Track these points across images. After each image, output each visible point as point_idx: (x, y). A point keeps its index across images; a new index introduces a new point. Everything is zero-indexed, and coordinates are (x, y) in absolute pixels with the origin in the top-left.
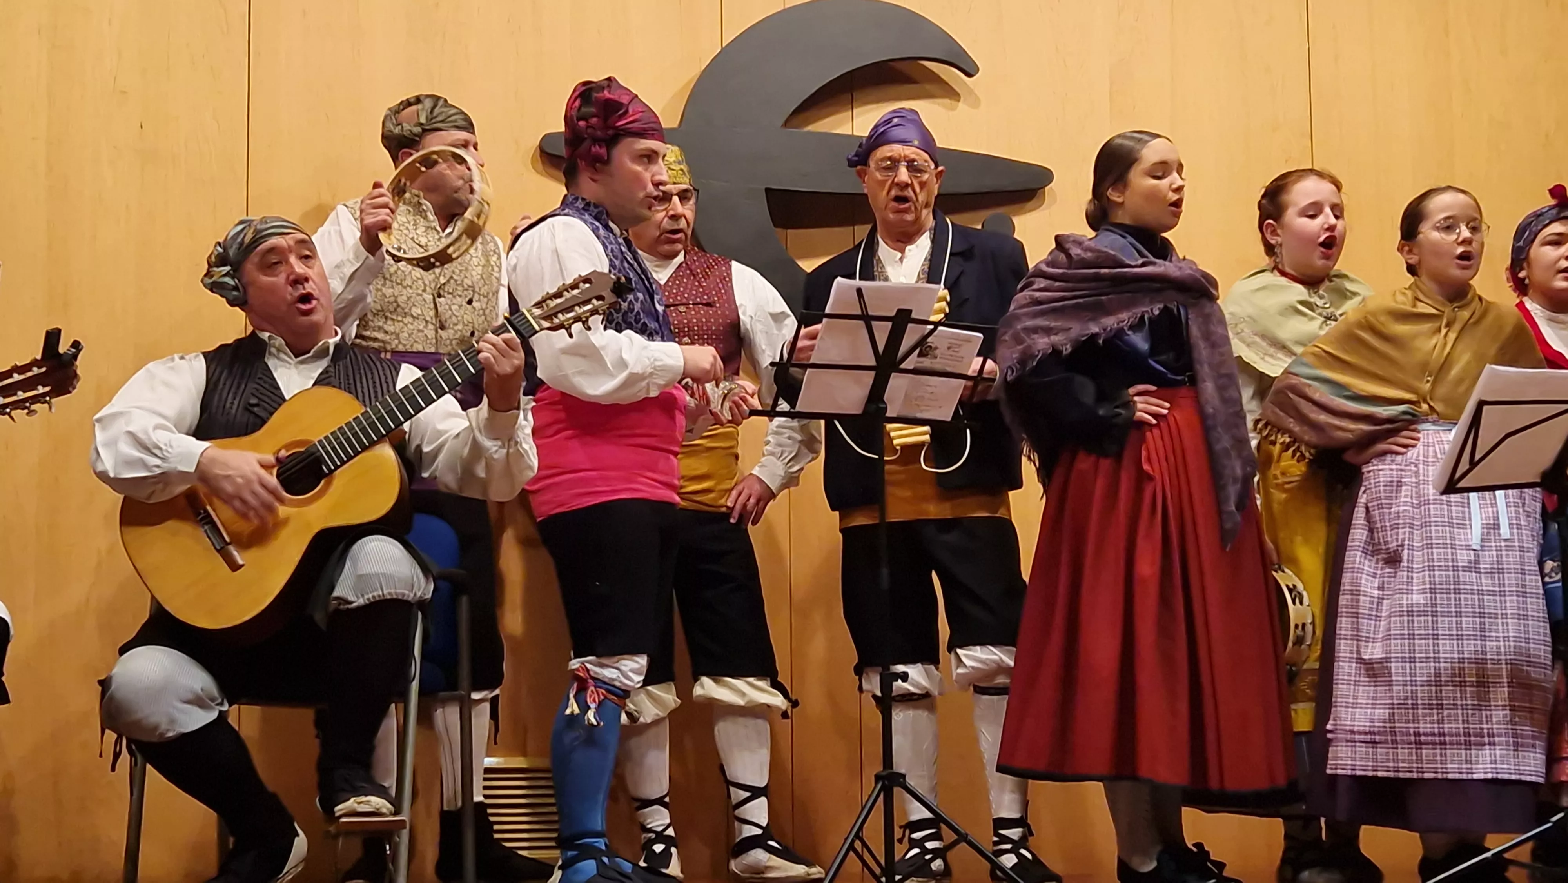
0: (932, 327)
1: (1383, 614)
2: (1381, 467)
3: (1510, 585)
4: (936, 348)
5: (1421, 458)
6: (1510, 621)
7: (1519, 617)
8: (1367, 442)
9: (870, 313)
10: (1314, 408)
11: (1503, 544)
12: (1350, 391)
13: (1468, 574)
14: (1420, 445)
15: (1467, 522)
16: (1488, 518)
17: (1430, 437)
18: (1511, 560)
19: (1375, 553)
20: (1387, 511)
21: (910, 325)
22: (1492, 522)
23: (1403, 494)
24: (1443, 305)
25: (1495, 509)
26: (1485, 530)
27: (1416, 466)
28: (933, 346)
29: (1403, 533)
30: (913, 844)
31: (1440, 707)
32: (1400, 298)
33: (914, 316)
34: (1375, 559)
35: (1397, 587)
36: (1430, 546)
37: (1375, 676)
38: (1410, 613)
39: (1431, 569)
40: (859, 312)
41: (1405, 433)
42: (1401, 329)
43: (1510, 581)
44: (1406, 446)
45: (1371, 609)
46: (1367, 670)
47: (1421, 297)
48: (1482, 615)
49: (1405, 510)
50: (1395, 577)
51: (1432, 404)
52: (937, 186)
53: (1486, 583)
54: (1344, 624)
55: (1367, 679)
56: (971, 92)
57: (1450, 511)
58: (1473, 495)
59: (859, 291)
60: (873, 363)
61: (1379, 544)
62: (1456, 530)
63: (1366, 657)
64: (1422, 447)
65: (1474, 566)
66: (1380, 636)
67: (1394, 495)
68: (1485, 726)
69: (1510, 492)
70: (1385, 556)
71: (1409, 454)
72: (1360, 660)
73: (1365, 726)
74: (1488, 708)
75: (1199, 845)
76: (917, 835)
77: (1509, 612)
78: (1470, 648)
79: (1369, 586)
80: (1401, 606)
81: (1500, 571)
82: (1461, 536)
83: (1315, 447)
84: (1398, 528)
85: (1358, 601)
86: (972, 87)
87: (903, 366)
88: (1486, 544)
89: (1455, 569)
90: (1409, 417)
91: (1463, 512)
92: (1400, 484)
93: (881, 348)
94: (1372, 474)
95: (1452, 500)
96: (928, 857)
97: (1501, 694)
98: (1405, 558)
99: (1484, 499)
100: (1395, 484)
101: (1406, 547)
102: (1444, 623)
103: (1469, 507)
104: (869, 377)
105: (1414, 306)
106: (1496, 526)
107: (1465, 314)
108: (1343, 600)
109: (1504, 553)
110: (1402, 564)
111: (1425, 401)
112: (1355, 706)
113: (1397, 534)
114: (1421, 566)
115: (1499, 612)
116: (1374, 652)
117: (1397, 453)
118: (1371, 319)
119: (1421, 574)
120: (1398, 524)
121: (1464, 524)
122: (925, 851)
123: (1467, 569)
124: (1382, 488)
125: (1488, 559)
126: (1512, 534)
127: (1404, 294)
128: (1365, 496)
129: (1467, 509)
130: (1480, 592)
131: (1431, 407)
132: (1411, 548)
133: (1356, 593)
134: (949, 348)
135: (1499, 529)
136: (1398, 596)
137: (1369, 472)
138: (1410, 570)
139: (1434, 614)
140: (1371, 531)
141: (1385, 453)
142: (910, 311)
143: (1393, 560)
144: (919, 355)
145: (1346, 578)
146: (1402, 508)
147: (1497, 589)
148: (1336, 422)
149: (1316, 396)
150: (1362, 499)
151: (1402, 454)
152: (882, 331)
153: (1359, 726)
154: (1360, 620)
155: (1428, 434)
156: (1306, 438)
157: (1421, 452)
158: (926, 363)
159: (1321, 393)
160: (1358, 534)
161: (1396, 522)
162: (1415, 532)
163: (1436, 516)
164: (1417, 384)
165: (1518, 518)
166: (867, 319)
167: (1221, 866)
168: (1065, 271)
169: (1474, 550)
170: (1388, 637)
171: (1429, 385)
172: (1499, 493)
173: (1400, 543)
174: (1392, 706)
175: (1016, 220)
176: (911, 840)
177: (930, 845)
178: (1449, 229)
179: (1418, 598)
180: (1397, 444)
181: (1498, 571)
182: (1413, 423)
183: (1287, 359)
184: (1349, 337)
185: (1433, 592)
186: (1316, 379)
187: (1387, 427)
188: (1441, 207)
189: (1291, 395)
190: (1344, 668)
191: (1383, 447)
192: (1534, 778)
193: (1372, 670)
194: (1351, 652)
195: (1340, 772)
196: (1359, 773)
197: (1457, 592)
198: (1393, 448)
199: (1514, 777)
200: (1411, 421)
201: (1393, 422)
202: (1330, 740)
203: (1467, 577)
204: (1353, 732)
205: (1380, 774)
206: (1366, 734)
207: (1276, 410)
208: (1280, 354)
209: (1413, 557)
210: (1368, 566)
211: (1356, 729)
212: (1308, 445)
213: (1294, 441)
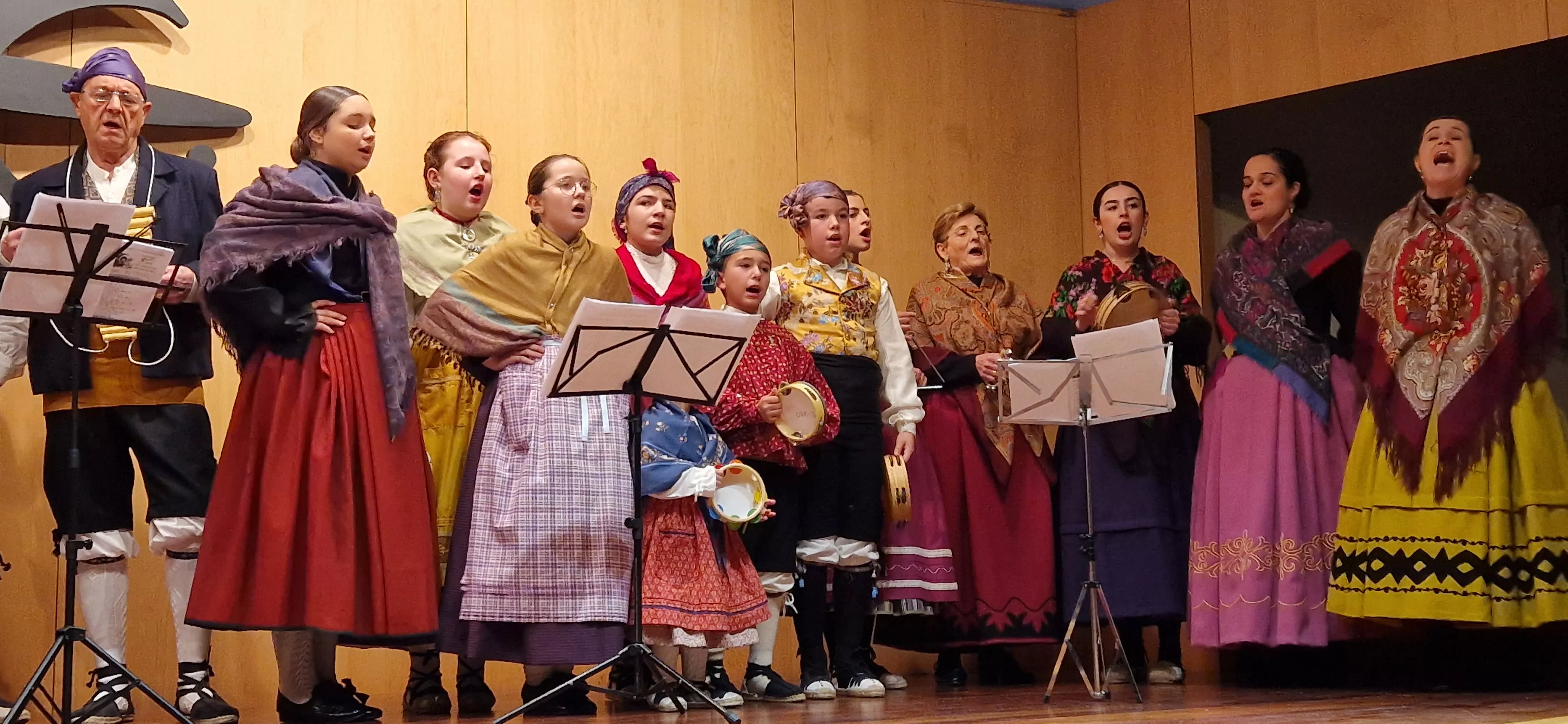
0: (127, 241)
1: (512, 492)
2: (515, 374)
3: (609, 469)
4: (130, 260)
5: (545, 368)
6: (608, 497)
7: (615, 494)
8: (504, 354)
9: (70, 226)
10: (463, 323)
11: (604, 437)
12: (491, 310)
13: (578, 461)
14: (544, 357)
15: (579, 420)
16: (594, 417)
17: (552, 351)
18: (610, 449)
19: (508, 442)
20: (519, 409)
21: (106, 238)
22: (597, 420)
23: (531, 396)
24: (564, 246)
25: (599, 410)
26: (592, 426)
27: (541, 374)
28: (128, 258)
29: (530, 428)
30: (102, 687)
31: (554, 565)
32: (531, 238)
33: (110, 231)
34: (507, 447)
35: (525, 470)
36: (551, 438)
37: (504, 541)
38: (534, 491)
39: (551, 456)
40: (59, 225)
41: (534, 346)
42: (534, 263)
43: (609, 464)
44: (533, 358)
45: (503, 487)
46: (497, 535)
47: (546, 239)
49: (532, 409)
50: (523, 462)
51: (554, 325)
52: (144, 118)
53: (591, 467)
54: (479, 499)
55: (497, 543)
56: (181, 40)
57: (567, 410)
58: (583, 398)
59: (59, 206)
60: (70, 269)
61: (512, 435)
62: (570, 426)
63: (498, 526)
64: (546, 360)
65: (583, 455)
66: (509, 509)
67: (524, 396)
68: (587, 580)
69: (610, 396)
70: (516, 445)
71: (537, 364)
72: (493, 528)
73: (494, 581)
74: (590, 565)
75: (347, 680)
76: (105, 680)
77: (607, 490)
78: (578, 518)
79: (502, 469)
80: (527, 485)
81: (601, 458)
82: (574, 430)
83: (462, 354)
84: (527, 423)
85: (493, 480)
86: (182, 36)
87: (98, 274)
88: (592, 437)
89: (569, 456)
90: (537, 335)
91: (576, 411)
92: (529, 388)
93: (79, 258)
94: (508, 379)
95: (569, 401)
97: (599, 555)
98: (532, 447)
99: (591, 401)
100: (525, 388)
101: (533, 438)
102: (559, 499)
103: (580, 408)
104: (67, 282)
105: (542, 246)
106: (600, 423)
107: (578, 254)
108: (480, 479)
109: (605, 444)
110: (529, 452)
111: (549, 322)
112: (486, 564)
113: (526, 428)
114: (543, 454)
115: (600, 490)
116: (504, 521)
117: (526, 364)
118: (510, 254)
119: (543, 460)
120: (527, 420)
121: (575, 421)
123: (578, 457)
124: (515, 391)
125: (593, 448)
126: (611, 429)
127: (534, 236)
128: (501, 396)
129: (578, 409)
130: (587, 475)
131: (553, 328)
132: (536, 439)
133: (491, 474)
134: (143, 260)
135: (602, 425)
136: (525, 477)
137: (506, 378)
138: (535, 457)
139: (552, 492)
140: (505, 424)
141: (517, 362)
142: (107, 227)
143: (522, 448)
144: (116, 264)
145: (483, 462)
146: (530, 408)
147: (599, 472)
148: (481, 335)
149: (465, 314)
150: (498, 399)
151: (531, 364)
152: (81, 243)
153: (490, 581)
154: (494, 496)
155: (551, 349)
156: (455, 346)
157: (545, 364)
158: (121, 272)
159: (470, 310)
160: (494, 427)
161: (526, 418)
162: (540, 426)
163: (556, 414)
164: (542, 308)
165: (615, 418)
166: (67, 231)
167: (365, 697)
168: (265, 199)
169: (583, 442)
170: (516, 510)
171: (552, 310)
172: (603, 397)
173: (527, 435)
175: (219, 153)
176: (99, 684)
178: (567, 186)
179: (540, 479)
180: (527, 356)
181: (600, 458)
182: (540, 340)
183: (435, 282)
184: (492, 267)
185: (552, 474)
186: (465, 298)
187: (520, 342)
188: (560, 169)
189: (444, 311)
190: (479, 534)
191: (517, 357)
192: (622, 620)
193: (502, 535)
194: (485, 521)
195: (472, 618)
196: (488, 619)
197: (570, 474)
198: (525, 359)
199: (607, 619)
200: (539, 337)
201: (524, 338)
202: (464, 592)
203: (577, 463)
204: (485, 586)
205: (505, 619)
206: (494, 587)
207: (431, 321)
208: (429, 277)
209: (537, 446)
210: (502, 452)
211: (487, 583)
212: (455, 352)
213: (445, 348)
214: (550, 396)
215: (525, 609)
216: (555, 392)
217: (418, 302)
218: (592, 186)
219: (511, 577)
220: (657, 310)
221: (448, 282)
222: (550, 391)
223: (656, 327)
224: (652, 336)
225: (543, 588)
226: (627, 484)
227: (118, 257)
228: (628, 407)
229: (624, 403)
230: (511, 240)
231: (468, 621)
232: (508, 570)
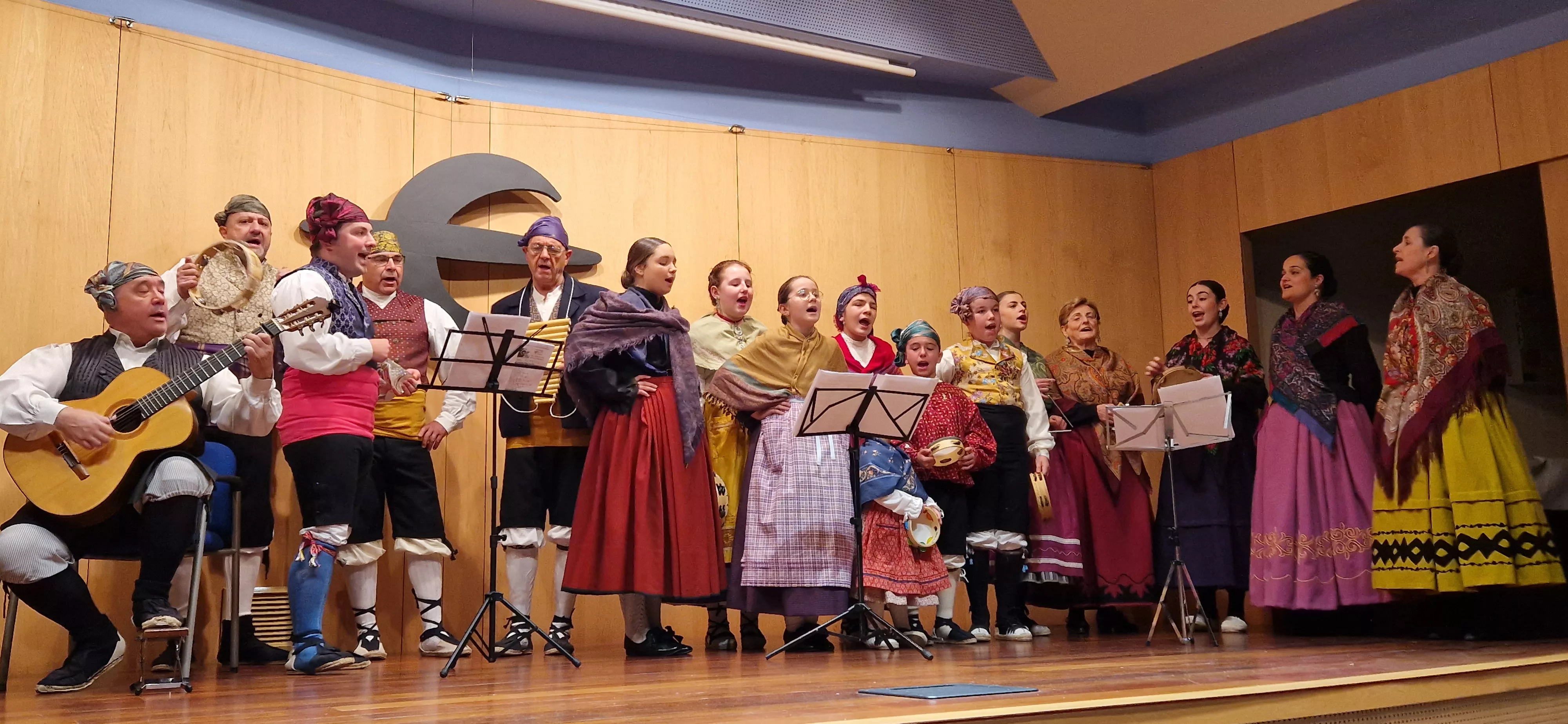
0: (526, 340)
1: (772, 499)
2: (772, 421)
3: (837, 484)
5: (792, 416)
6: (835, 503)
7: (841, 501)
8: (764, 408)
10: (738, 389)
11: (832, 462)
12: (756, 380)
14: (791, 409)
15: (815, 451)
16: (824, 449)
18: (836, 470)
19: (768, 466)
20: (775, 444)
22: (826, 451)
23: (783, 435)
24: (803, 338)
25: (828, 444)
26: (823, 455)
27: (789, 421)
29: (783, 456)
31: (801, 548)
32: (781, 333)
34: (768, 470)
35: (780, 485)
36: (796, 463)
37: (768, 532)
38: (786, 498)
39: (797, 475)
41: (784, 403)
42: (784, 349)
43: (836, 480)
44: (783, 410)
45: (766, 497)
46: (763, 529)
47: (791, 333)
48: (822, 499)
49: (785, 445)
50: (778, 479)
53: (824, 482)
54: (751, 505)
55: (763, 534)
57: (806, 445)
58: (817, 437)
60: (491, 359)
61: (771, 462)
62: (809, 455)
63: (763, 522)
64: (792, 411)
65: (818, 474)
66: (770, 511)
67: (777, 436)
68: (823, 558)
69: (837, 435)
70: (774, 468)
71: (785, 415)
72: (760, 524)
73: (762, 560)
74: (825, 549)
75: (669, 627)
76: (513, 625)
77: (835, 498)
78: (816, 517)
79: (765, 484)
80: (782, 495)
81: (831, 476)
82: (812, 458)
83: (737, 409)
84: (780, 454)
85: (759, 492)
88: (824, 462)
89: (809, 475)
90: (786, 395)
91: (814, 446)
92: (781, 431)
93: (496, 351)
94: (766, 425)
95: (808, 439)
96: (519, 638)
97: (831, 542)
98: (784, 468)
99: (823, 439)
100: (778, 430)
101: (785, 463)
102: (803, 503)
103: (815, 443)
104: (489, 367)
105: (788, 338)
106: (829, 453)
107: (812, 343)
108: (751, 492)
109: (832, 467)
110: (782, 473)
111: (794, 388)
112: (757, 548)
113: (780, 456)
114: (792, 473)
115: (830, 498)
116: (767, 519)
117: (779, 414)
118: (767, 343)
119: (792, 477)
120: (781, 452)
121: (813, 451)
122: (518, 634)
123: (815, 475)
124: (771, 432)
125: (824, 470)
126: (836, 457)
127: (783, 331)
128: (763, 436)
129: (812, 444)
130: (821, 487)
131: (797, 390)
132: (787, 464)
133: (758, 488)
135: (830, 455)
136: (780, 489)
138: (786, 476)
139: (798, 498)
140: (766, 455)
141: (772, 414)
143: (777, 470)
144: (519, 355)
145: (753, 481)
146: (783, 444)
147: (829, 486)
148: (749, 396)
149: (739, 383)
150: (761, 438)
151: (783, 415)
152: (497, 342)
154: (760, 502)
155: (795, 404)
156: (733, 404)
157: (792, 414)
158: (523, 360)
159: (741, 381)
160: (759, 457)
161: (780, 450)
162: (789, 456)
163: (800, 447)
164: (789, 378)
165: (840, 450)
167: (680, 638)
168: (603, 312)
169: (818, 465)
170: (775, 511)
171: (795, 379)
172: (830, 436)
173: (781, 461)
174: (776, 549)
176: (510, 628)
177: (520, 631)
178: (804, 295)
179: (790, 491)
180: (779, 409)
181: (829, 476)
182: (787, 398)
183: (719, 361)
184: (757, 352)
185: (798, 487)
186: (739, 373)
187: (775, 400)
188: (798, 285)
189: (726, 381)
190: (752, 529)
191: (773, 410)
192: (846, 586)
193: (766, 528)
194: (755, 520)
195: (748, 584)
196: (758, 585)
197: (810, 487)
198: (778, 411)
199: (837, 585)
200: (787, 397)
201: (777, 397)
202: (743, 568)
203: (814, 479)
204: (756, 563)
205: (769, 585)
206: (762, 563)
207: (717, 388)
208: (716, 358)
209: (789, 469)
210: (764, 473)
211: (758, 561)
212: (733, 408)
213: (726, 406)
214: (798, 436)
215: (782, 578)
216: (801, 433)
217: (708, 374)
218: (820, 294)
219: (772, 556)
220: (867, 377)
221: (728, 361)
222: (798, 432)
223: (868, 388)
224: (865, 394)
225: (794, 563)
226: (848, 494)
227: (520, 350)
228: (848, 443)
229: (846, 439)
230: (768, 334)
231: (746, 587)
232: (771, 552)
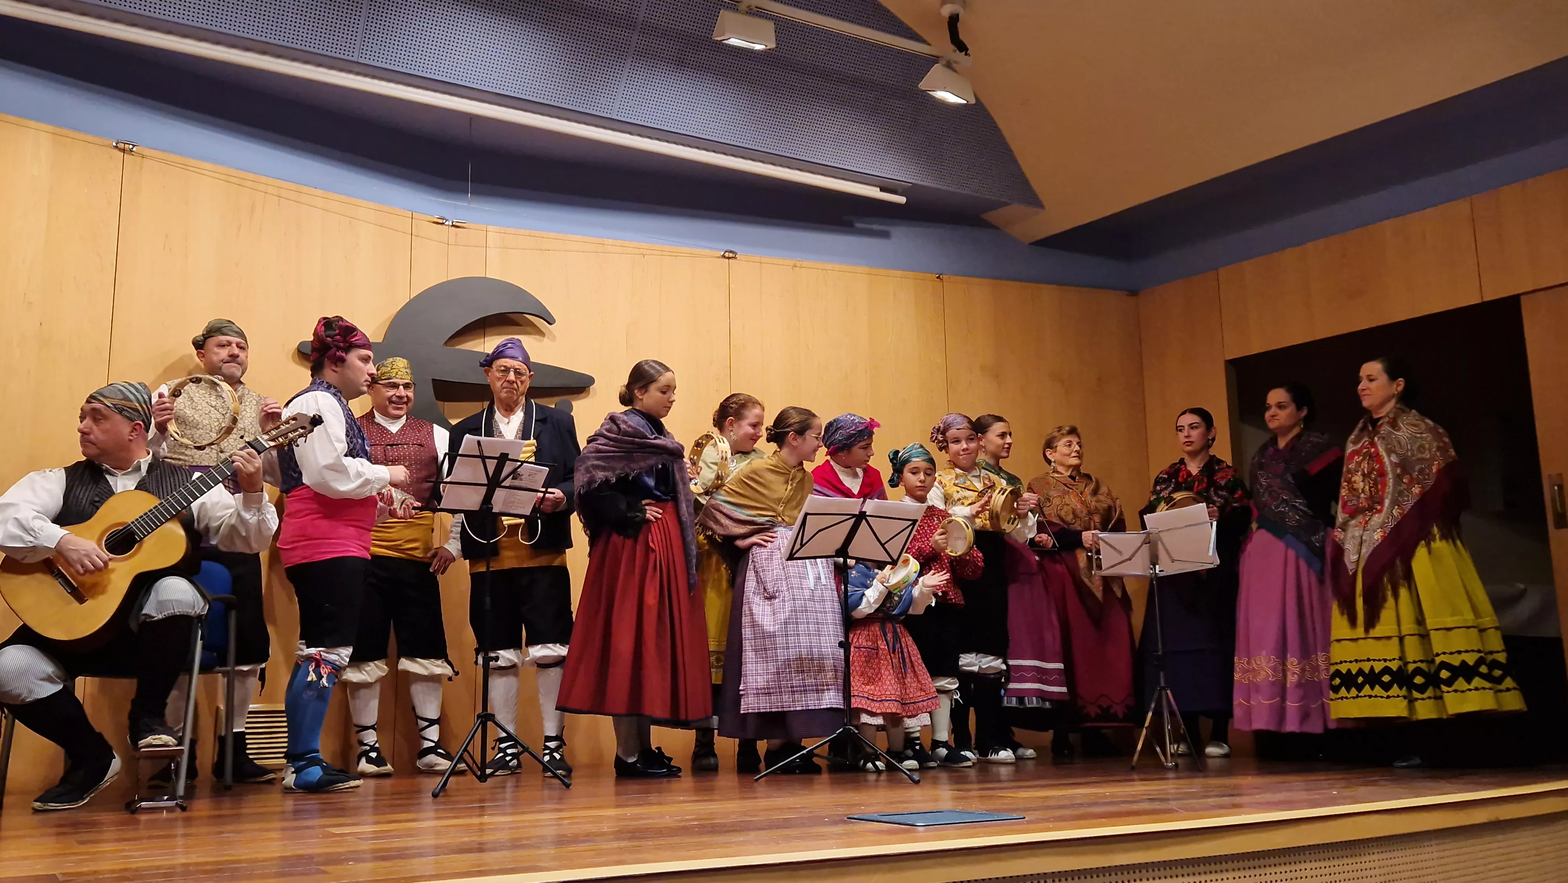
2: (762, 551)
3: (828, 608)
4: (522, 475)
5: (781, 545)
6: (830, 626)
8: (749, 534)
9: (485, 455)
10: (724, 517)
11: (823, 587)
13: (809, 603)
15: (806, 576)
16: (815, 574)
18: (826, 594)
19: (760, 593)
20: (765, 568)
21: (507, 462)
22: (816, 576)
23: (774, 564)
24: (791, 468)
25: (817, 569)
26: (815, 580)
27: (779, 549)
28: (520, 474)
30: (501, 750)
33: (510, 457)
34: (760, 597)
36: (792, 588)
37: (766, 658)
38: (785, 623)
39: (794, 600)
40: (478, 454)
41: (771, 531)
42: (772, 477)
43: (828, 604)
44: (772, 538)
48: (817, 623)
50: (770, 606)
51: (783, 517)
52: (529, 384)
53: (818, 607)
56: (550, 334)
57: (798, 570)
59: (479, 442)
60: (486, 482)
61: (762, 588)
62: (802, 580)
64: (780, 539)
65: (812, 599)
67: (769, 565)
69: (822, 560)
70: (766, 595)
71: (775, 542)
73: (762, 686)
75: (659, 748)
76: (503, 746)
77: (826, 621)
78: (814, 641)
79: (758, 611)
80: (780, 620)
81: (823, 601)
82: (805, 583)
83: (723, 536)
84: (774, 581)
85: (753, 619)
86: (551, 331)
87: (502, 485)
88: (815, 588)
89: (804, 600)
90: (771, 524)
91: (804, 570)
93: (491, 474)
94: (757, 554)
95: (799, 564)
96: (508, 758)
98: (779, 595)
102: (801, 628)
103: (806, 568)
104: (483, 490)
105: (777, 467)
106: (819, 578)
108: (745, 619)
109: (824, 592)
110: (776, 600)
111: (780, 516)
113: (774, 584)
114: (789, 598)
119: (788, 602)
121: (804, 577)
122: (507, 755)
123: (809, 600)
124: (763, 561)
125: (817, 594)
126: (827, 582)
128: (753, 565)
130: (816, 611)
131: (783, 519)
132: (783, 590)
133: (751, 615)
134: (528, 475)
136: (778, 614)
137: (754, 553)
138: (781, 601)
139: (796, 623)
140: (757, 581)
142: (508, 454)
143: (770, 597)
144: (513, 479)
146: (775, 571)
147: (823, 610)
148: (734, 524)
149: (725, 511)
150: (751, 566)
151: (769, 541)
152: (492, 465)
155: (784, 533)
156: (719, 532)
158: (516, 483)
159: (728, 509)
160: (751, 582)
161: (773, 578)
163: (792, 573)
164: (776, 507)
165: (826, 574)
166: (483, 458)
167: (670, 759)
168: (616, 436)
169: (812, 590)
171: (782, 508)
173: (775, 589)
174: (776, 673)
175: (574, 403)
176: (500, 748)
177: (509, 751)
179: (788, 615)
182: (774, 527)
185: (794, 611)
186: (725, 502)
187: (762, 527)
189: (712, 510)
190: (749, 655)
192: (839, 708)
194: (752, 646)
195: (748, 711)
196: (761, 710)
197: (805, 611)
199: (831, 707)
201: (764, 525)
202: (742, 695)
204: (757, 689)
205: (773, 711)
206: (764, 689)
209: (784, 595)
210: (757, 600)
211: (759, 687)
214: (787, 560)
220: (857, 503)
222: (787, 556)
223: (857, 514)
224: (853, 520)
226: (839, 618)
227: (514, 474)
229: (834, 564)
231: (746, 714)
232: (772, 677)
